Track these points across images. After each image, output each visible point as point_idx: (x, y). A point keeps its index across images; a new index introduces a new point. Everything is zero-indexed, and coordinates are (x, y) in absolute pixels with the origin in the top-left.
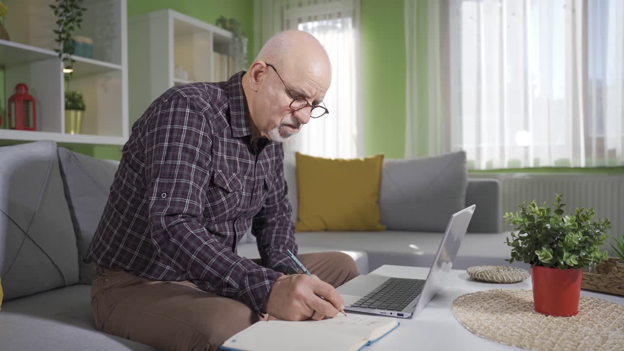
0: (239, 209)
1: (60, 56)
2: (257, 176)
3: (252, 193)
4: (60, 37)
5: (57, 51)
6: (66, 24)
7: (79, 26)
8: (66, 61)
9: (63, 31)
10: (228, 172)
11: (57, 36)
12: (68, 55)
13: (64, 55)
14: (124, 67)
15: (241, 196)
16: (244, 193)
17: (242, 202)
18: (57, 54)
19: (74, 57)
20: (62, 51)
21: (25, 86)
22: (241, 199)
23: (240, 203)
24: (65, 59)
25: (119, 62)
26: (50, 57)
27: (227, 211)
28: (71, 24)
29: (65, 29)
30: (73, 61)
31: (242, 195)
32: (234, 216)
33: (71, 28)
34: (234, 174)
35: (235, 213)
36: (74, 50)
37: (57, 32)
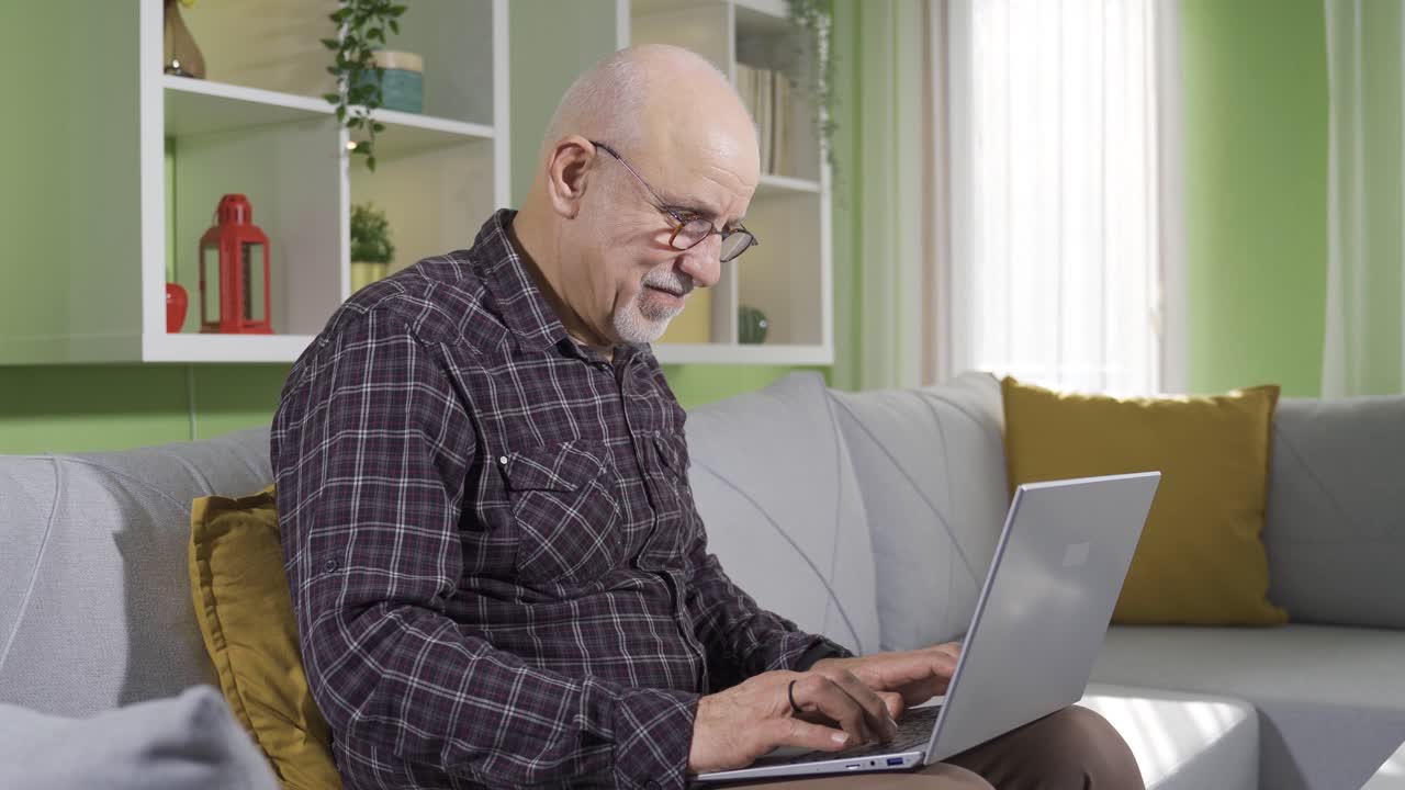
0: (631, 528)
1: (341, 112)
2: (634, 428)
3: (641, 475)
4: (341, 56)
5: (332, 98)
6: (360, 21)
7: (394, 25)
8: (356, 128)
9: (351, 42)
10: (541, 449)
11: (330, 57)
12: (363, 109)
13: (352, 111)
14: (500, 132)
15: (616, 493)
16: (622, 483)
17: (628, 506)
18: (331, 108)
19: (379, 115)
20: (346, 100)
21: (241, 199)
22: (620, 498)
23: (623, 510)
24: (353, 122)
25: (487, 119)
26: (311, 119)
27: (599, 541)
28: (374, 22)
29: (355, 34)
30: (377, 127)
31: (619, 489)
32: (627, 551)
33: (374, 33)
34: (567, 446)
35: (624, 542)
36: (379, 96)
37: (331, 44)
